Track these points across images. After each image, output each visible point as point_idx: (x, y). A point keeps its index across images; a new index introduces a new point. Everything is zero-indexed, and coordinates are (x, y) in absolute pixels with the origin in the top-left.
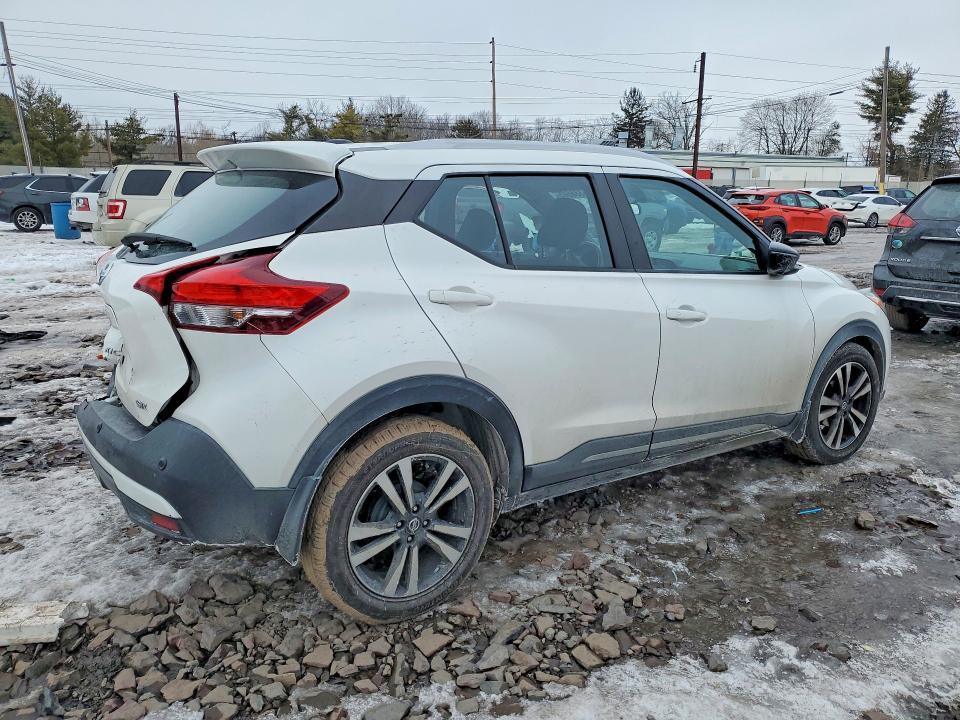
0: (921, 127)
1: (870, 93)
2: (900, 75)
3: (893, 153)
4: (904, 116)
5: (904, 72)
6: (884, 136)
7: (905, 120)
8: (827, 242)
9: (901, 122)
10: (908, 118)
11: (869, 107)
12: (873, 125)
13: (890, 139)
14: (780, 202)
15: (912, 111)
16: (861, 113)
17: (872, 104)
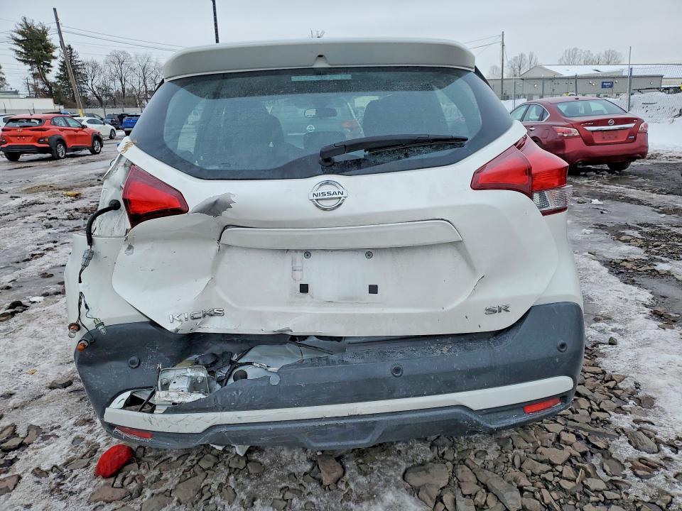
0: (61, 70)
1: (18, 42)
2: (38, 30)
3: (50, 89)
4: (50, 61)
5: (40, 28)
6: (40, 75)
7: (52, 64)
8: (94, 152)
9: (49, 65)
10: (53, 63)
11: (22, 53)
12: (28, 67)
13: (45, 77)
14: (55, 124)
15: (55, 58)
16: (17, 57)
17: (23, 51)
